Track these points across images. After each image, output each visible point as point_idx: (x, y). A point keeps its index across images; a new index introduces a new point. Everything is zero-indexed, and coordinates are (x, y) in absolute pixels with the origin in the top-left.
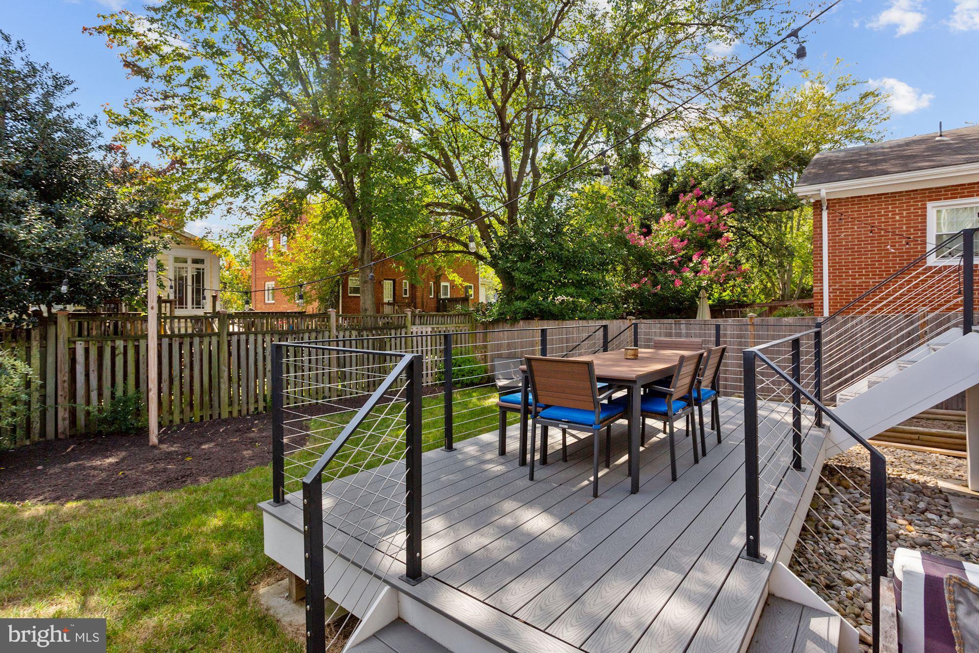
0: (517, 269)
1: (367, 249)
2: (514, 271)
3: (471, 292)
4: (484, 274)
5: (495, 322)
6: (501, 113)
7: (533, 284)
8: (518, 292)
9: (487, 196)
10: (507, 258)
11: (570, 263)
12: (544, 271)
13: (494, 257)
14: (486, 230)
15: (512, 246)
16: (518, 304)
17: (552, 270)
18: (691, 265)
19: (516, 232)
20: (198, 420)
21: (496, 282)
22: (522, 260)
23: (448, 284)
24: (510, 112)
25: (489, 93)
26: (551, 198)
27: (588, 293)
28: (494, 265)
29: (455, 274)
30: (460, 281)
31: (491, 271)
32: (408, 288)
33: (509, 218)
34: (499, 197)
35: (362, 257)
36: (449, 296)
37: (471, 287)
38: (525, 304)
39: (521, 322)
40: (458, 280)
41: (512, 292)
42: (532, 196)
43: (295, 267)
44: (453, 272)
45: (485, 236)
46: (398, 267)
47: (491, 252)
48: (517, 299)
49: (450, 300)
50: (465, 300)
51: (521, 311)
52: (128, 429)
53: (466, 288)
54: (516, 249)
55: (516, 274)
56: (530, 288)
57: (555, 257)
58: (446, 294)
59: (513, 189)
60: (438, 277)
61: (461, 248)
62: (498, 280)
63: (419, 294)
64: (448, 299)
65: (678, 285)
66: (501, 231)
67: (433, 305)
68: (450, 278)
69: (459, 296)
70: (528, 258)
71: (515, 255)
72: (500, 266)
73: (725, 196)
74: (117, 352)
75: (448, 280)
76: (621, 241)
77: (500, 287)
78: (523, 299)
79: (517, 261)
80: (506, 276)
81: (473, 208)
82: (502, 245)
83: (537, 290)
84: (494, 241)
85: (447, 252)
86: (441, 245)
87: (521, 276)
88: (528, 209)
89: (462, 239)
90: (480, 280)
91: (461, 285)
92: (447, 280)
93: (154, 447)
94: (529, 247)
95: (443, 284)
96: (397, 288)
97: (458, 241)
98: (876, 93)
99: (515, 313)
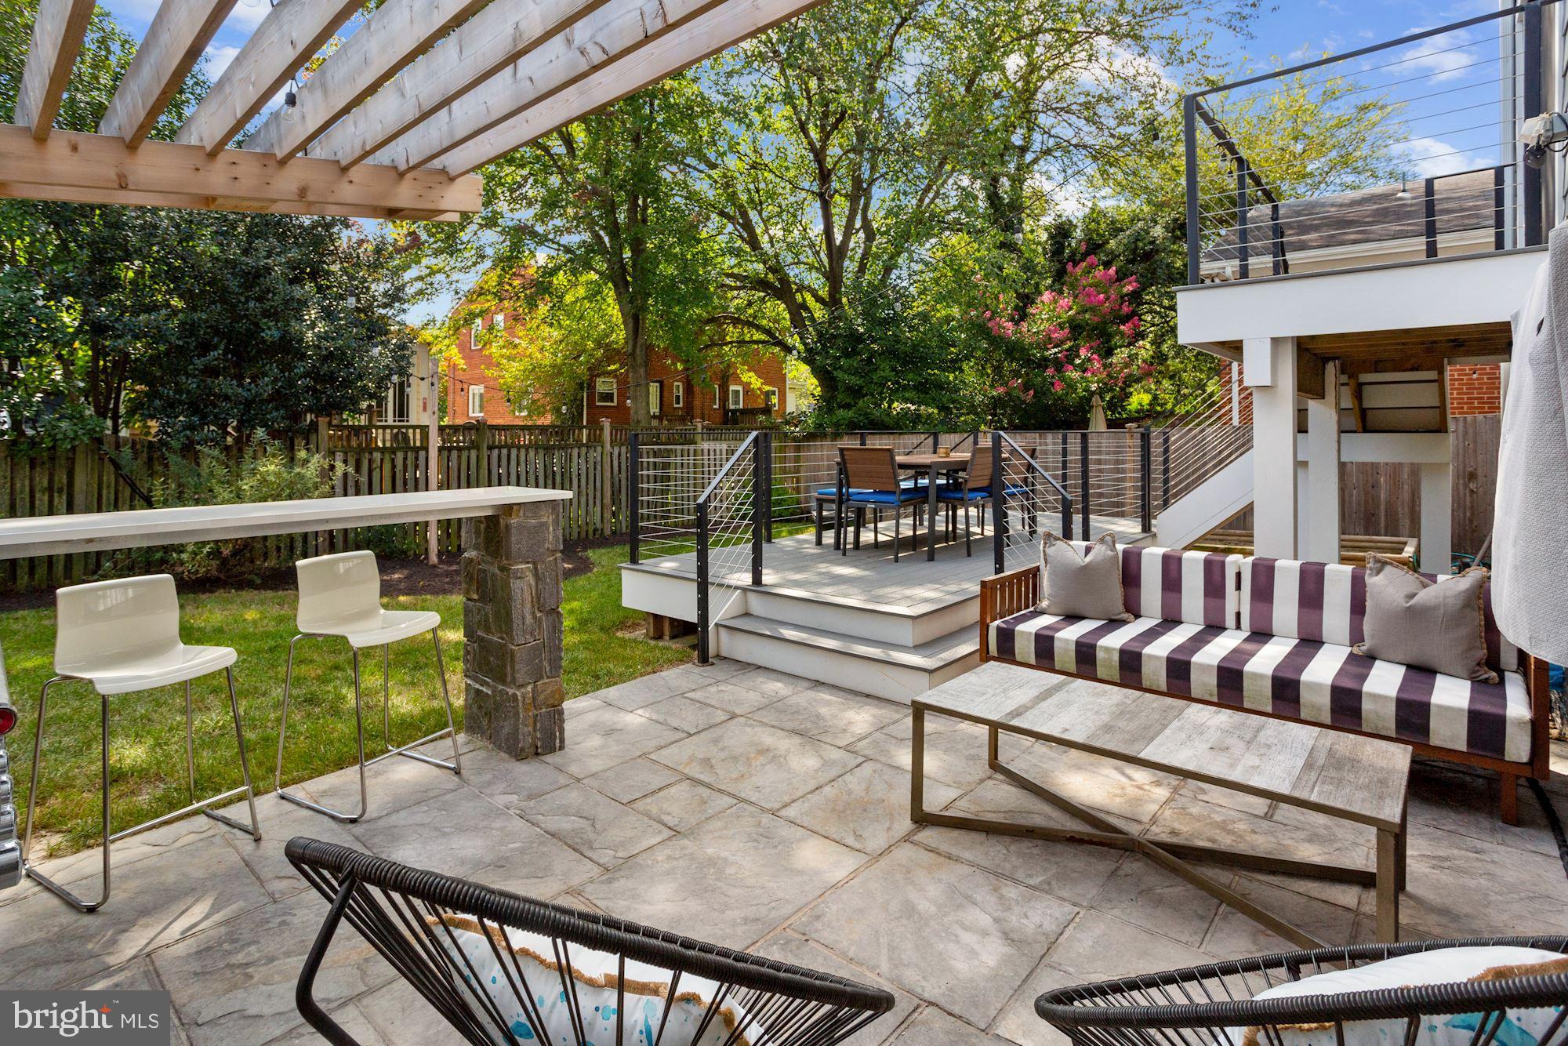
0: (841, 368)
1: (640, 341)
2: (835, 369)
3: (775, 400)
4: (794, 373)
5: (811, 437)
6: (819, 155)
7: (861, 388)
8: (840, 397)
9: (799, 263)
10: (828, 352)
11: (910, 358)
12: (876, 370)
13: (809, 350)
14: (798, 311)
15: (834, 336)
16: (841, 413)
17: (885, 370)
18: (1078, 361)
19: (840, 318)
20: (455, 550)
21: (812, 384)
22: (847, 355)
23: (740, 388)
24: (834, 151)
25: (803, 128)
26: (888, 270)
27: (934, 400)
28: (808, 361)
29: (752, 374)
30: (759, 384)
31: (805, 369)
32: (681, 394)
33: (830, 295)
34: (816, 265)
35: (634, 350)
36: (741, 407)
37: (774, 393)
38: (851, 414)
39: (846, 438)
40: (756, 382)
41: (833, 397)
42: (862, 269)
43: (526, 363)
44: (749, 371)
45: (797, 322)
46: (674, 364)
47: (805, 344)
48: (840, 406)
49: (742, 412)
50: (767, 410)
51: (846, 422)
52: (392, 552)
53: (768, 394)
54: (840, 342)
55: (838, 374)
56: (856, 392)
57: (891, 353)
58: (737, 402)
59: (837, 254)
60: (726, 377)
61: (763, 337)
62: (816, 382)
63: (697, 403)
64: (741, 411)
65: (1059, 390)
66: (819, 312)
67: (718, 417)
68: (745, 378)
69: (755, 406)
70: (855, 352)
71: (838, 349)
72: (818, 363)
73: (1141, 262)
74: (374, 466)
75: (741, 383)
76: (981, 329)
77: (818, 391)
78: (848, 406)
79: (840, 357)
80: (823, 375)
81: (780, 280)
82: (820, 335)
83: (866, 395)
84: (811, 329)
85: (741, 343)
86: (732, 333)
87: (846, 377)
88: (857, 286)
89: (764, 322)
90: (788, 382)
91: (759, 389)
92: (738, 381)
93: (434, 566)
94: (855, 338)
95: (732, 388)
96: (666, 393)
97: (758, 328)
98: (1380, 104)
99: (837, 425)
